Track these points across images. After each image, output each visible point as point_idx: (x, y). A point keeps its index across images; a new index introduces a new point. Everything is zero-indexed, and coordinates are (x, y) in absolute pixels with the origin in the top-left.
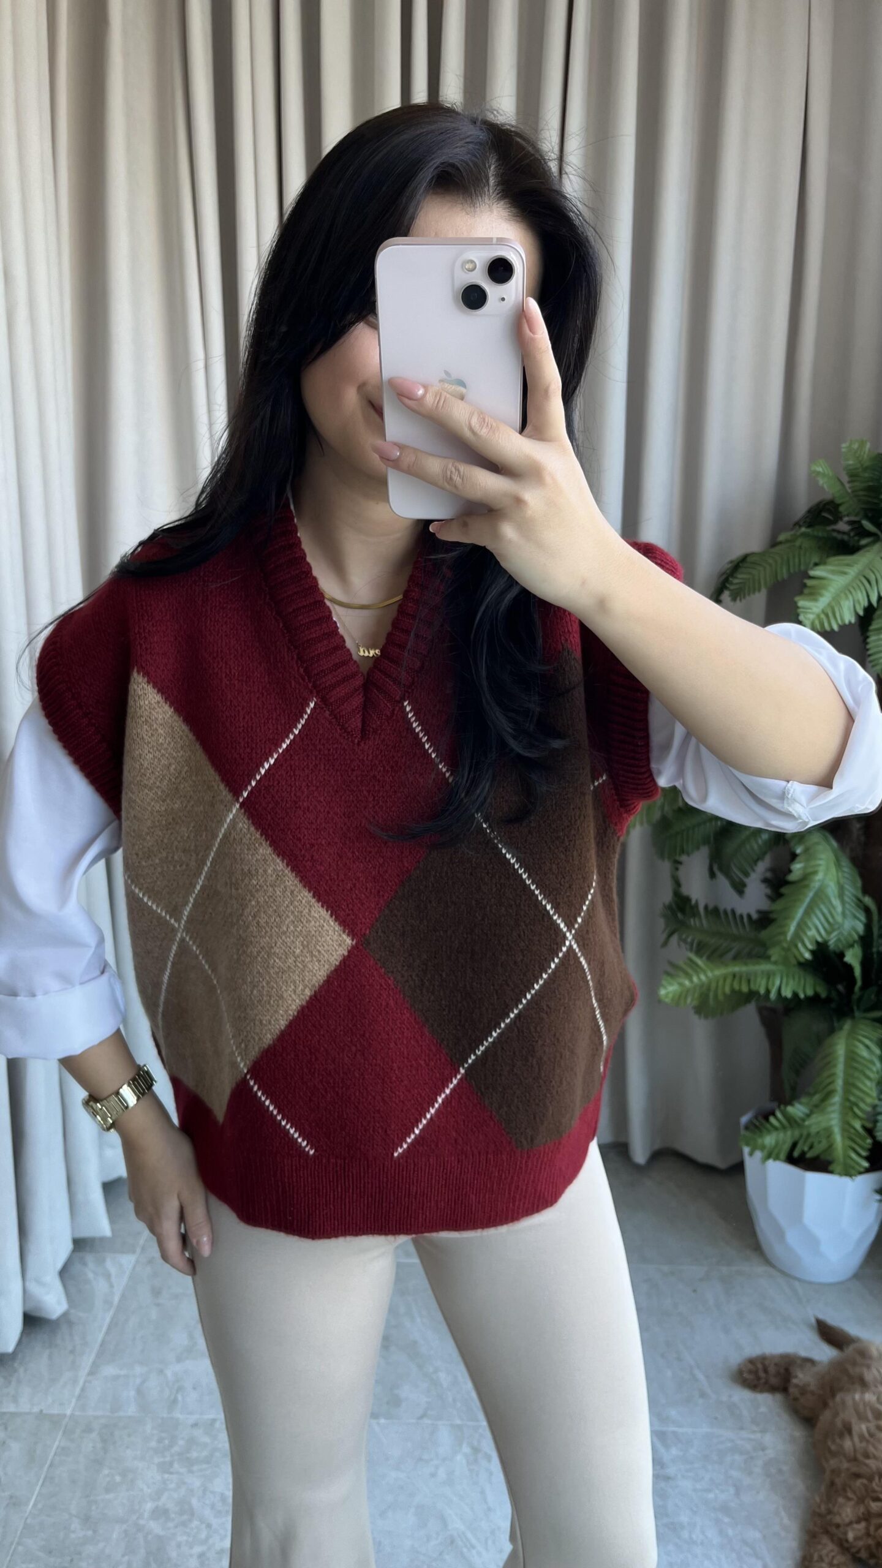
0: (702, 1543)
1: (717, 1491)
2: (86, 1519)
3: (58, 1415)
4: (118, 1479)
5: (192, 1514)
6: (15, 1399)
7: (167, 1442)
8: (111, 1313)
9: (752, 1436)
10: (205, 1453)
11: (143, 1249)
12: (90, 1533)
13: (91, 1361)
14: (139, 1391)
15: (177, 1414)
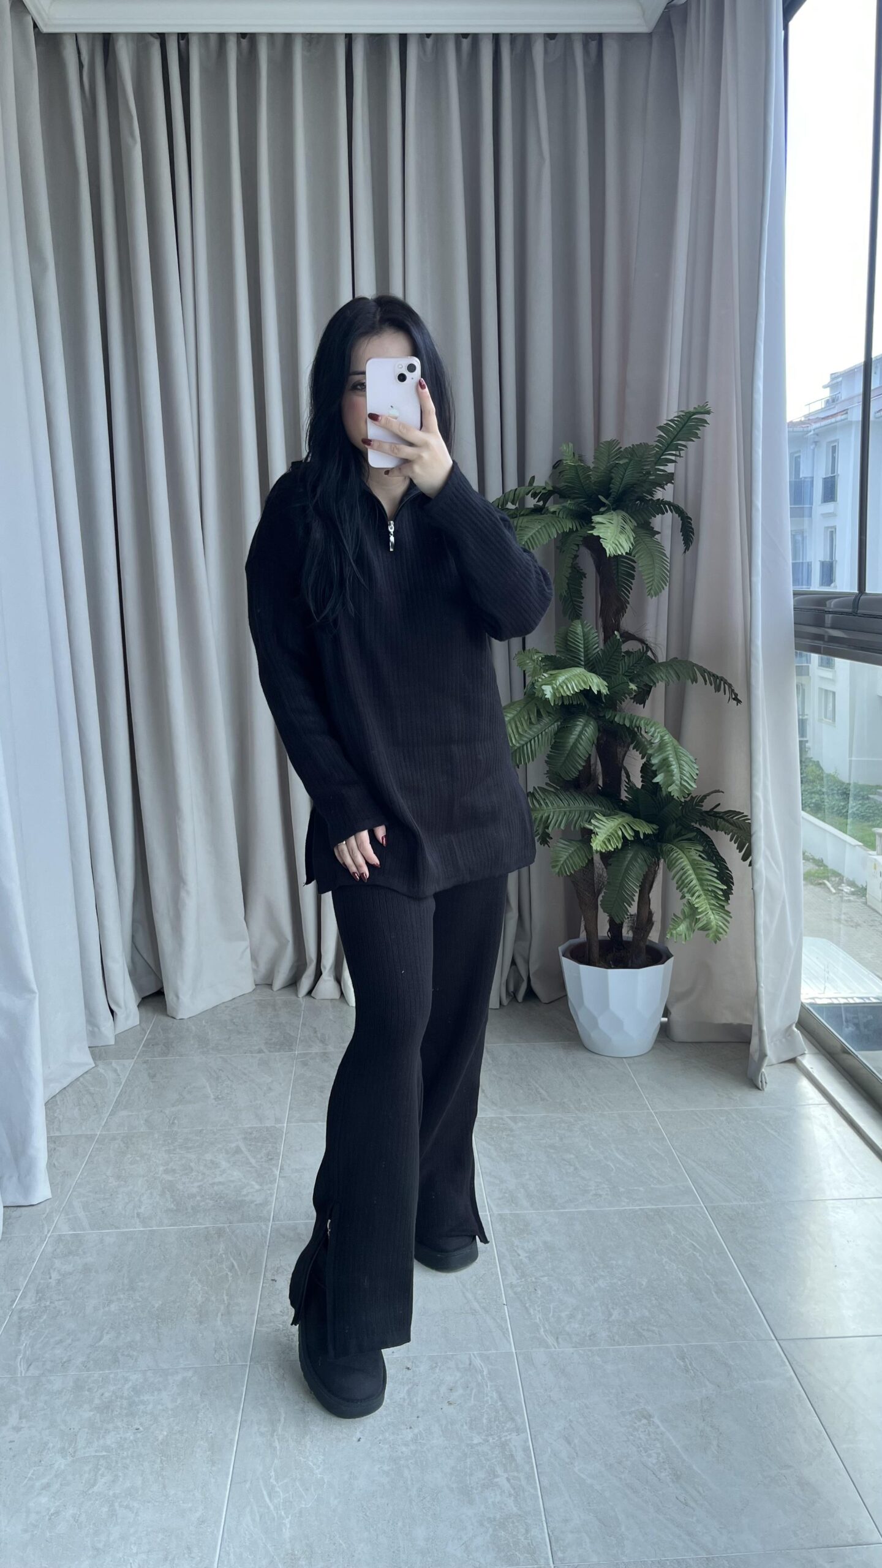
0: (535, 1161)
1: (546, 1139)
2: (119, 1177)
3: (91, 1135)
4: (138, 1159)
5: (192, 1170)
6: (59, 1130)
7: (170, 1141)
8: (121, 1088)
9: (574, 1115)
10: (198, 1144)
11: (138, 1056)
12: (123, 1183)
13: (110, 1110)
14: (146, 1120)
15: (175, 1129)
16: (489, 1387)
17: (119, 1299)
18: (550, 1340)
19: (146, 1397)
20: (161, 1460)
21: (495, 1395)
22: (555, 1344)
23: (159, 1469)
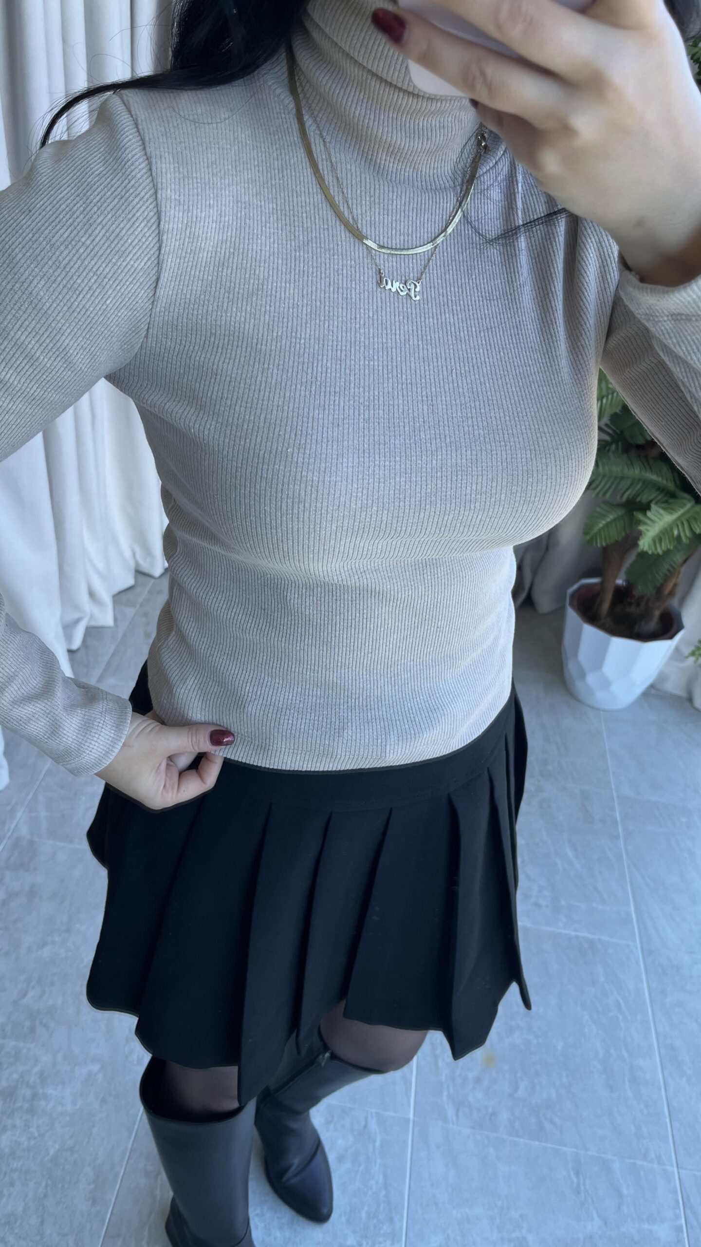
16: (378, 1165)
17: (53, 942)
18: (450, 1111)
19: (50, 1091)
20: (47, 1183)
21: (381, 1180)
22: (455, 1119)
23: (42, 1195)
